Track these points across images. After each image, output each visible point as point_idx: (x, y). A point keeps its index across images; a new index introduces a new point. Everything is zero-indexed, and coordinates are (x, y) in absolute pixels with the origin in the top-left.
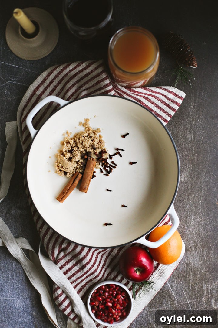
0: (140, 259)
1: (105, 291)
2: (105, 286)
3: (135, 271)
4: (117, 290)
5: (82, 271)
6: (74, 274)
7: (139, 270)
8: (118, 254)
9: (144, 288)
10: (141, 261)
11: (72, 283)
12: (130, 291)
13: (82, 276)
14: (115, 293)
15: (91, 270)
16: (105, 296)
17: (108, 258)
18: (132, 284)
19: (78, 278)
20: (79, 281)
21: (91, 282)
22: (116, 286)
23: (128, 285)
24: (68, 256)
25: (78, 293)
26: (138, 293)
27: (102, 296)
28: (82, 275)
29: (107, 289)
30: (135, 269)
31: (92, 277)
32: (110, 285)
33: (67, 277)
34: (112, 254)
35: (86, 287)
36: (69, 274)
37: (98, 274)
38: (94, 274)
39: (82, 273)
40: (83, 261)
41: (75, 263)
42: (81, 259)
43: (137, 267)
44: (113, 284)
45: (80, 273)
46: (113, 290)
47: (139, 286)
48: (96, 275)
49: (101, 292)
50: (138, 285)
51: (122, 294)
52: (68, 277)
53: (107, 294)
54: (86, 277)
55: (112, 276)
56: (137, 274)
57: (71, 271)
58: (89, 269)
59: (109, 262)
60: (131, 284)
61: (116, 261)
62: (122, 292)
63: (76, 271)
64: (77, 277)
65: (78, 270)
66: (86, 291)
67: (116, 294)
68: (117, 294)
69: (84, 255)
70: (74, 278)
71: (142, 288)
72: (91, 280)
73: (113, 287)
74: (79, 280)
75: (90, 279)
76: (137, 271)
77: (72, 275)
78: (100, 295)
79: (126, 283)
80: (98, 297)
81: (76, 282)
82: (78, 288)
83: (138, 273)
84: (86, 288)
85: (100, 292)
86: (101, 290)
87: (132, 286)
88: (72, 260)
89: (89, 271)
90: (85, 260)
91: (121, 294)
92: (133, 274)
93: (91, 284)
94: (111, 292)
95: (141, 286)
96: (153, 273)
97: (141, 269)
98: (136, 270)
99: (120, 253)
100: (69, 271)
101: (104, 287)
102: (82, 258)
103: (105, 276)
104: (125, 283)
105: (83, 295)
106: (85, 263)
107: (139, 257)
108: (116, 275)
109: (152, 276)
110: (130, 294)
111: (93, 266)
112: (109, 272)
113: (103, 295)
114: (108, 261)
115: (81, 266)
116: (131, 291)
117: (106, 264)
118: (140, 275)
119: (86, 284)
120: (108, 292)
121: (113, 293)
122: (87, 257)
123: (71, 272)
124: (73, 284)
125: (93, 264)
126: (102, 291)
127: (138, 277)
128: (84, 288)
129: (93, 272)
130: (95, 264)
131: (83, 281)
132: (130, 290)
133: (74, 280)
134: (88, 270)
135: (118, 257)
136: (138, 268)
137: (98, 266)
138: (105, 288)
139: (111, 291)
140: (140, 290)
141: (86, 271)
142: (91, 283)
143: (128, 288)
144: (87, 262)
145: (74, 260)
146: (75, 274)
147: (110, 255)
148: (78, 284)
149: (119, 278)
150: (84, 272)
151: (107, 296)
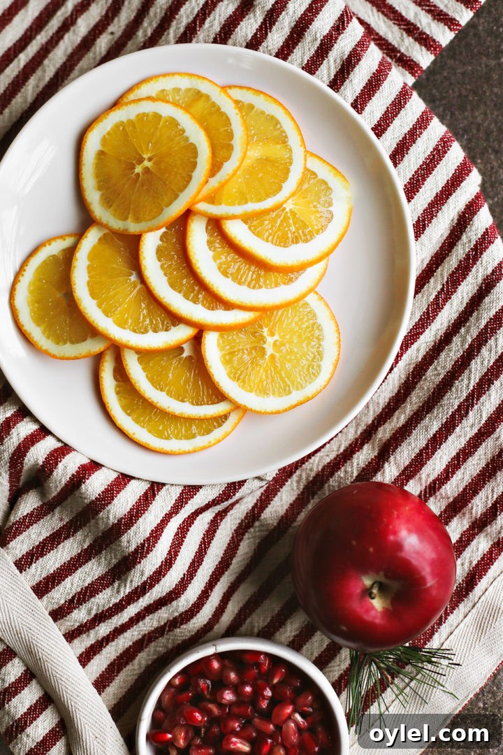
0: (392, 538)
1: (220, 683)
2: (221, 656)
3: (368, 593)
4: (276, 681)
5: (116, 585)
6: (79, 593)
7: (383, 588)
8: (294, 520)
9: (401, 685)
10: (399, 546)
11: (70, 636)
12: (339, 694)
13: (119, 608)
14: (268, 693)
15: (158, 581)
16: (221, 706)
17: (247, 535)
18: (348, 662)
19: (101, 617)
20: (103, 629)
21: (162, 640)
22: (276, 661)
23: (332, 664)
24: (57, 511)
25: (101, 684)
26: (376, 704)
27: (205, 703)
28: (115, 605)
29: (233, 676)
30: (367, 582)
31: (164, 615)
32: (247, 657)
33: (50, 608)
34: (263, 516)
35: (136, 661)
36: (60, 594)
37: (194, 605)
38: (174, 603)
39: (118, 592)
40: (124, 538)
41: (90, 546)
42: (114, 525)
43: (377, 572)
44: (258, 653)
45: (108, 591)
46: (260, 682)
47: (379, 668)
48: (182, 609)
49: (201, 682)
50: (374, 667)
51: (300, 701)
52: (56, 607)
53: (229, 696)
54: (139, 617)
55: (259, 620)
56: (373, 608)
57: (68, 580)
58: (151, 578)
59: (251, 554)
60: (343, 660)
61: (280, 551)
62: (298, 692)
63: (92, 584)
64: (94, 612)
65: (101, 578)
66: (137, 681)
67: (271, 699)
68: (276, 702)
69: (130, 506)
70: (80, 616)
71: (396, 681)
72: (159, 632)
73: (259, 665)
74: (102, 625)
75: (156, 624)
76: (375, 591)
77: (71, 601)
78: (198, 701)
79: (320, 656)
80: (187, 707)
81: (92, 633)
82: (100, 663)
83: (377, 604)
84: (140, 664)
85: (198, 685)
86: (205, 677)
87: (348, 672)
88: (75, 532)
89: (152, 586)
90: (131, 532)
91: (293, 702)
92: (355, 605)
93: (161, 650)
94: (248, 689)
95: (389, 670)
96: (447, 615)
97: (395, 585)
98: (372, 586)
99: (302, 516)
100: (59, 583)
101: (216, 665)
102: (120, 520)
103: (227, 618)
104: (316, 654)
105: (124, 697)
106: (132, 548)
107: (387, 525)
108: (278, 615)
109: (444, 629)
110: (339, 706)
111: (168, 563)
112: (247, 599)
113: (212, 703)
114: (245, 548)
115: (114, 561)
116: (344, 694)
117: (234, 561)
118: (386, 612)
119: (139, 645)
120: (237, 689)
121: (257, 693)
122: (140, 520)
123: (69, 586)
124: (76, 641)
125: (170, 552)
126: (209, 682)
127: (378, 621)
128: (129, 667)
129: (170, 593)
130: (176, 555)
131: (125, 634)
132: (338, 686)
133: (81, 626)
134: (145, 583)
135: (291, 530)
136: (381, 577)
137: (193, 564)
138: (223, 668)
139: (247, 684)
140: (383, 690)
141: (135, 584)
142: (159, 646)
143: (328, 678)
144: (143, 545)
145: (86, 529)
146: (85, 595)
147: (257, 524)
148: (98, 641)
149: (290, 630)
150: (128, 590)
151: (231, 704)
